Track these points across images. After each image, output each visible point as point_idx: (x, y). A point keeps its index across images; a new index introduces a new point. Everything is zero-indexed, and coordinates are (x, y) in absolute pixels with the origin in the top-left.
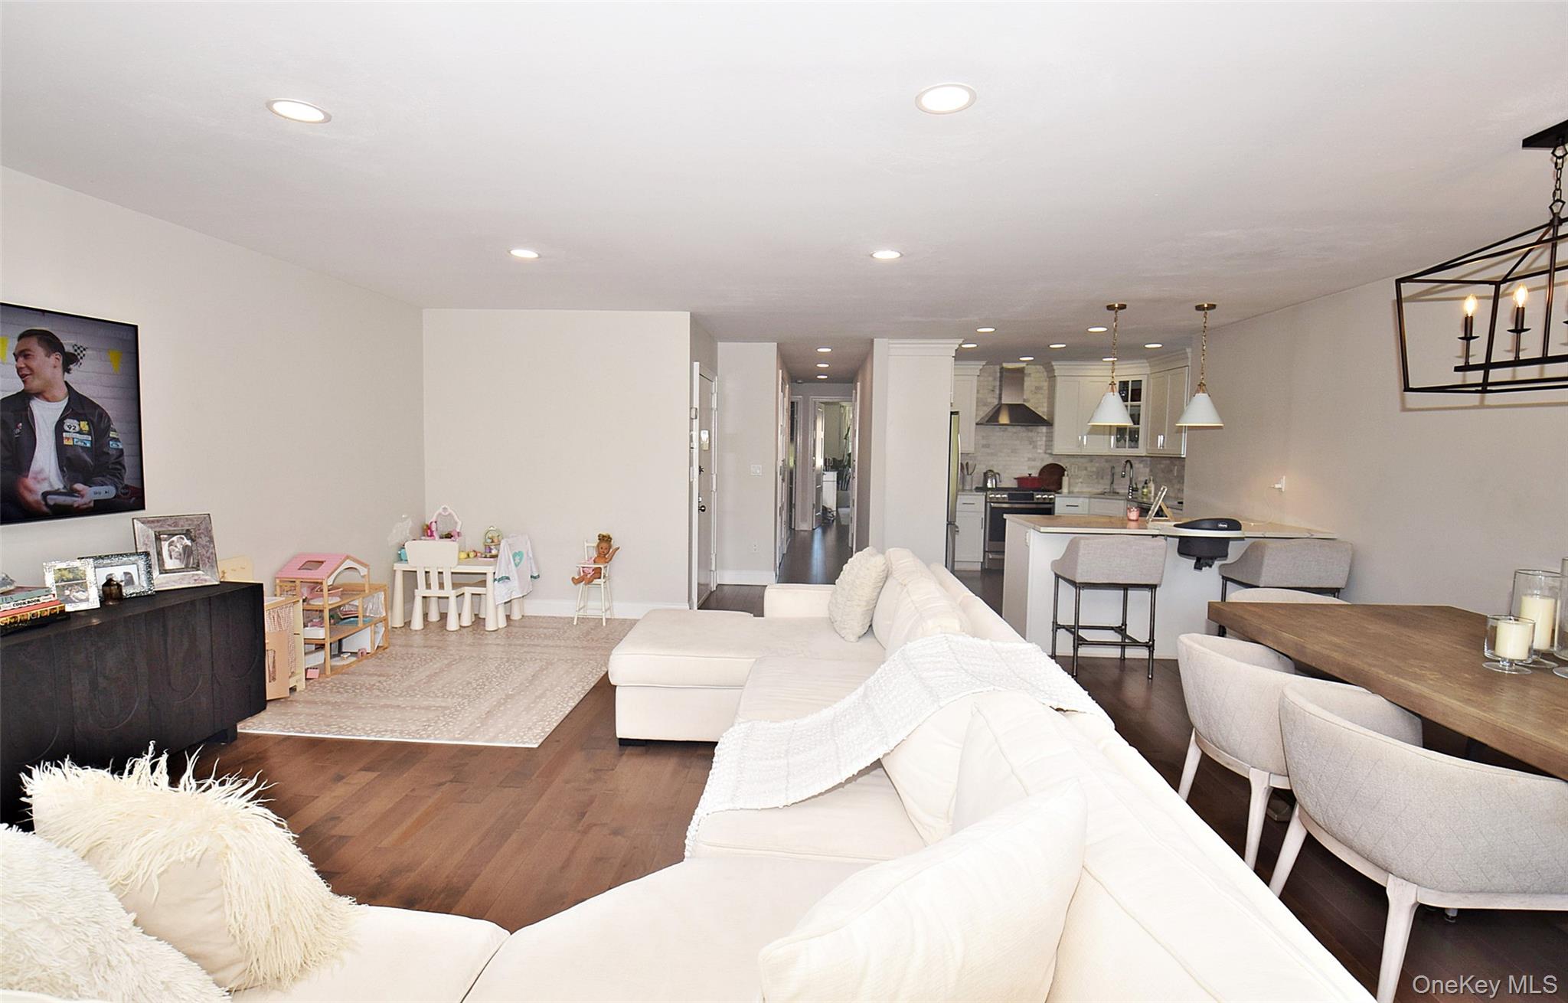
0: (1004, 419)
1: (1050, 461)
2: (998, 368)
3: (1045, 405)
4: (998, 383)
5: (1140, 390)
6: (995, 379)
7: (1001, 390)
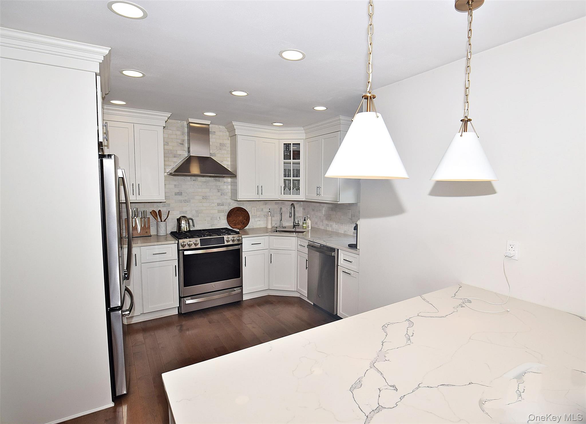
0: (195, 169)
1: (235, 205)
2: (185, 123)
3: (229, 159)
4: (186, 138)
5: (300, 151)
6: (183, 134)
7: (189, 144)
